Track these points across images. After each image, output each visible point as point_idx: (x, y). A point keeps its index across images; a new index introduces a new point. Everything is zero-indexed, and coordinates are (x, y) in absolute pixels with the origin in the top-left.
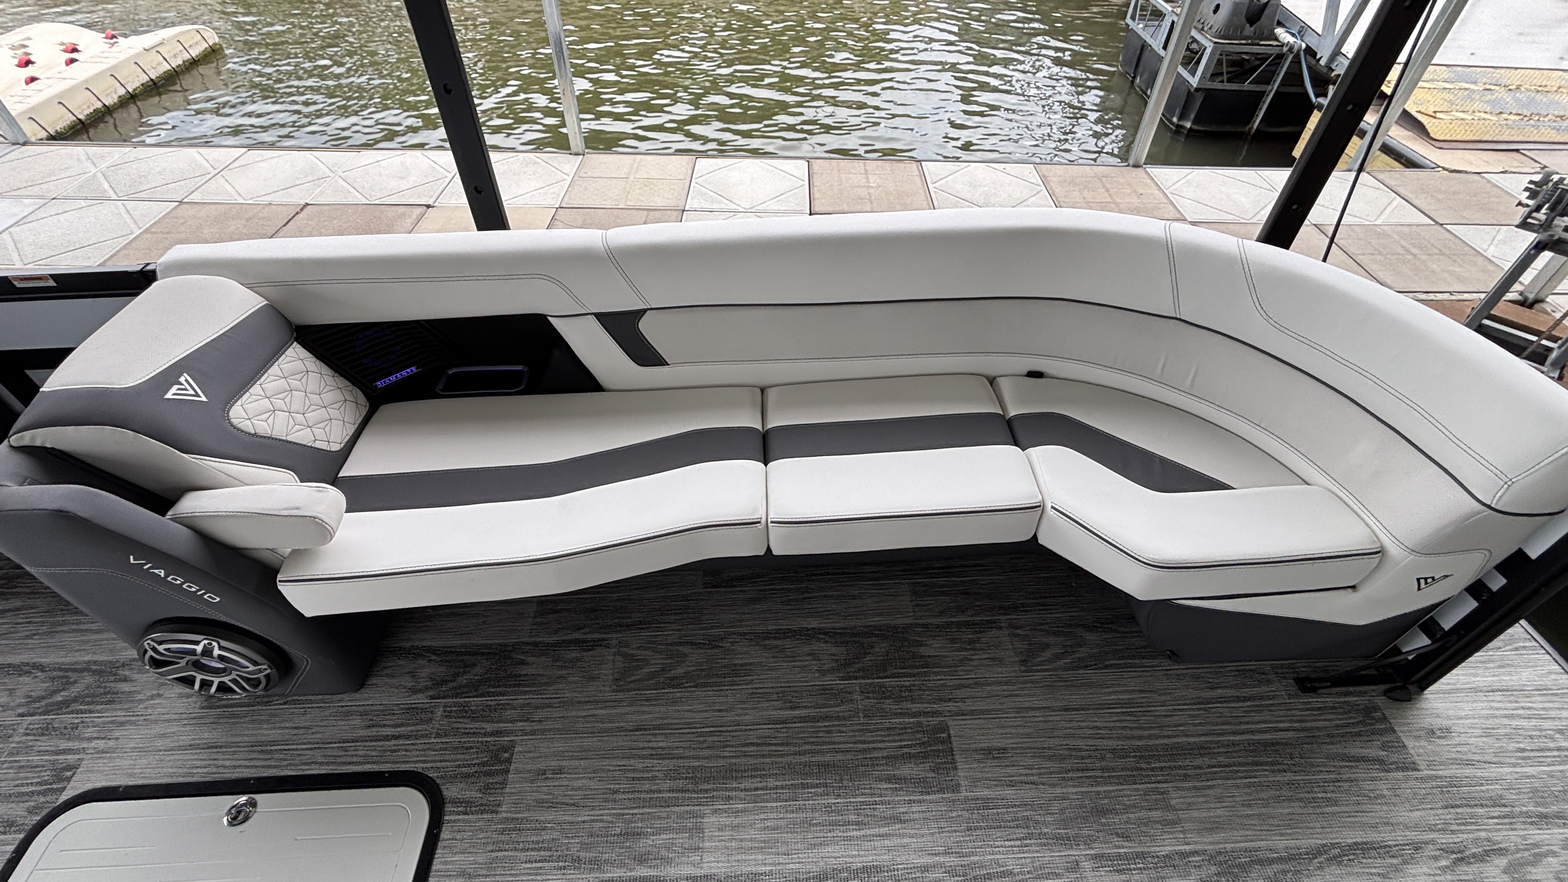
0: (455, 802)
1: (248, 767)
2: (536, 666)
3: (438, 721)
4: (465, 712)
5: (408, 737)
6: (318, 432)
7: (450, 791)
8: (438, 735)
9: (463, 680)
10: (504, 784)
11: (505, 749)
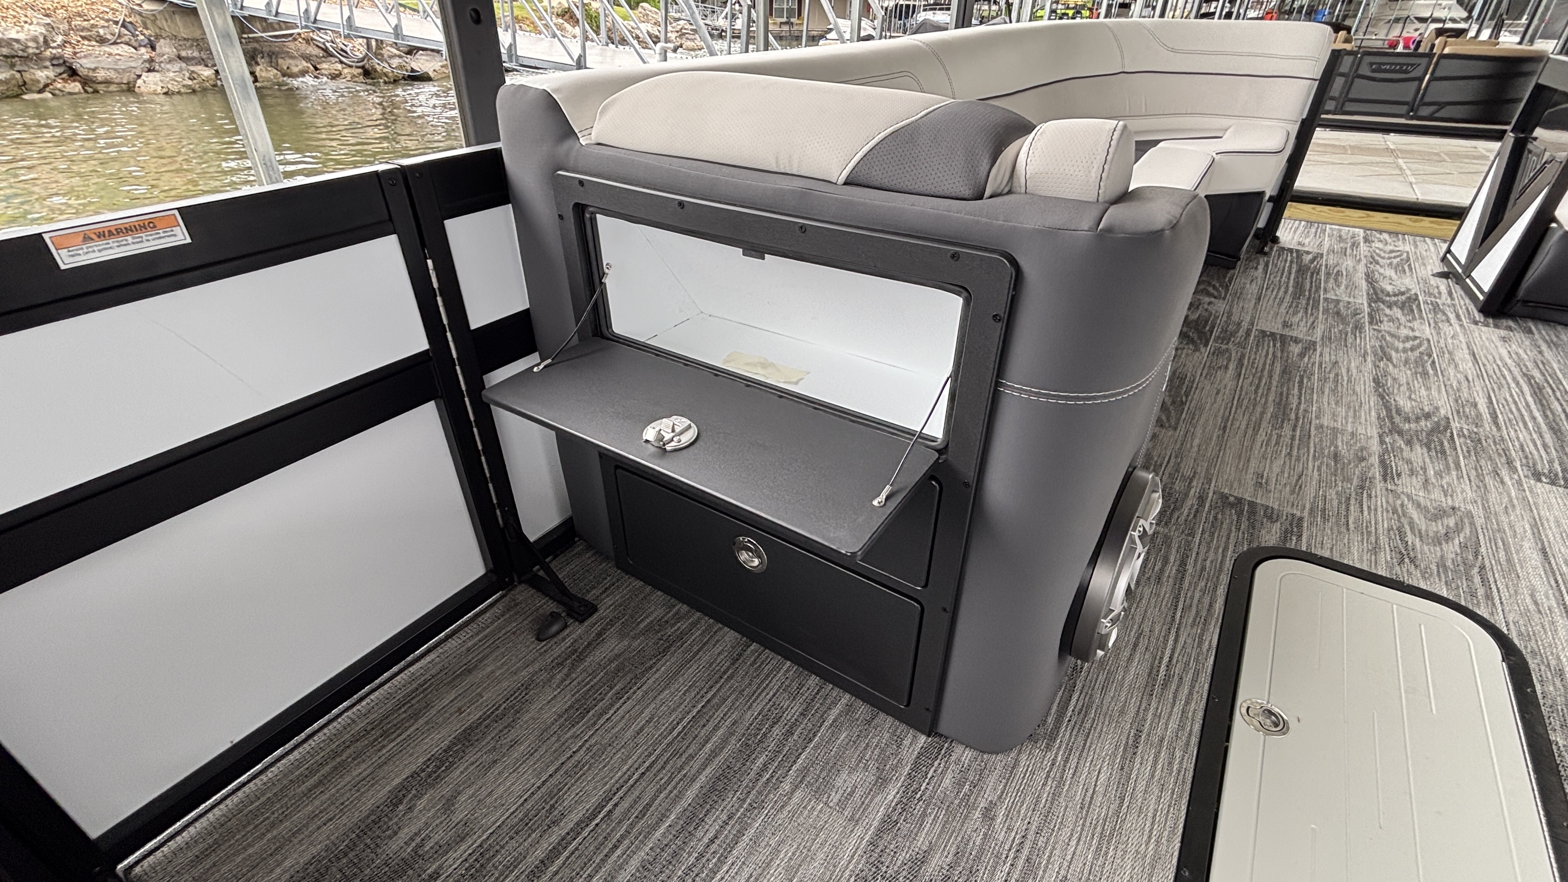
1: (1187, 703)
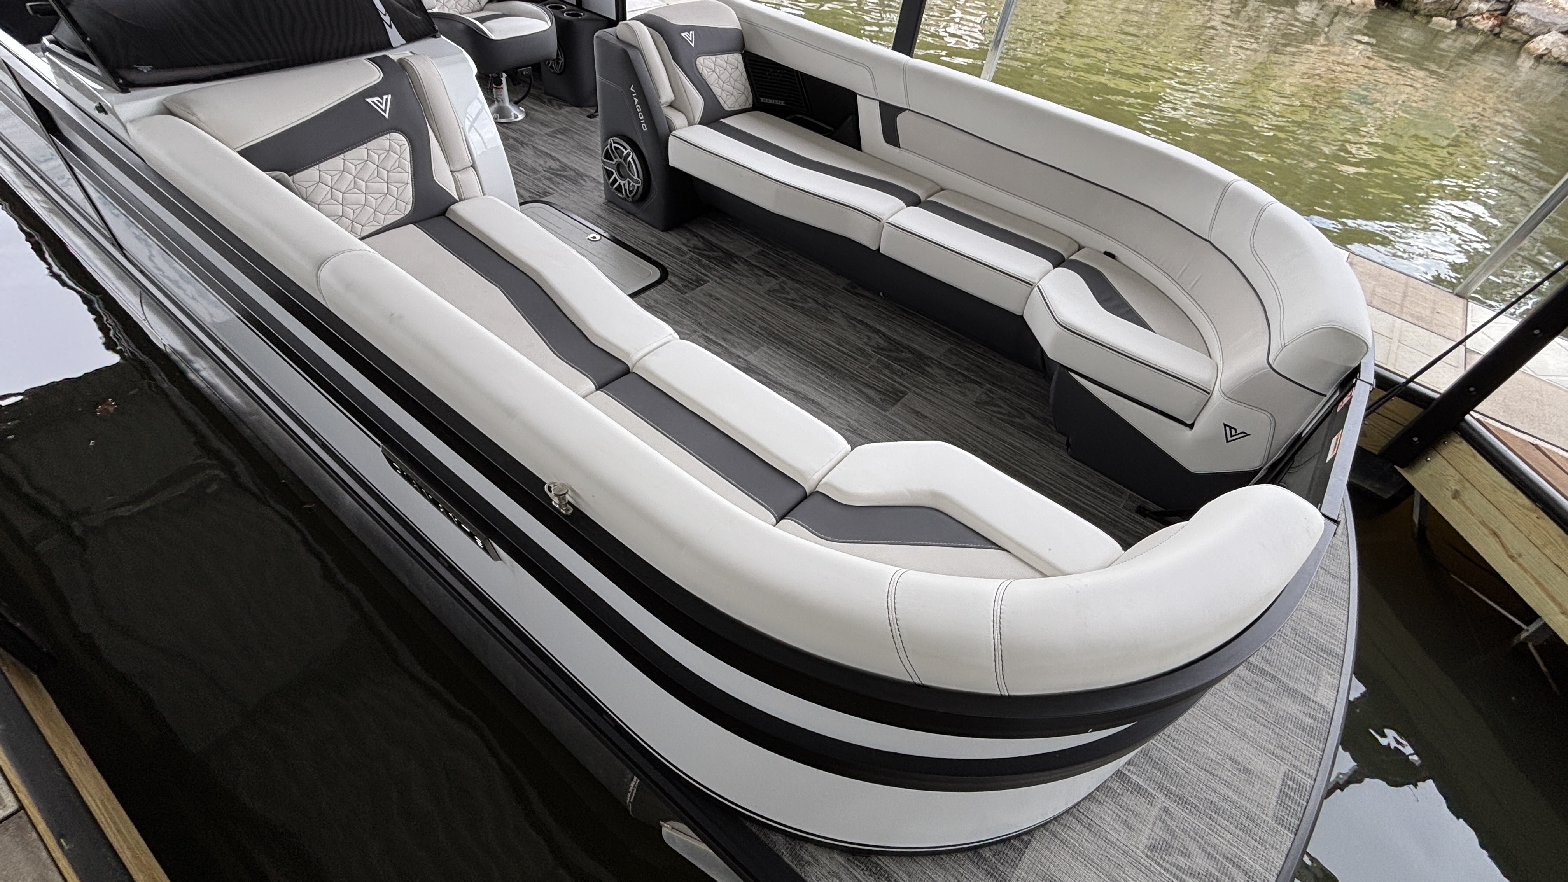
0: (670, 282)
2: (740, 267)
3: (686, 258)
4: (699, 262)
5: (670, 255)
6: (724, 95)
7: (670, 278)
8: (681, 261)
9: (706, 253)
10: (693, 289)
11: (703, 280)
